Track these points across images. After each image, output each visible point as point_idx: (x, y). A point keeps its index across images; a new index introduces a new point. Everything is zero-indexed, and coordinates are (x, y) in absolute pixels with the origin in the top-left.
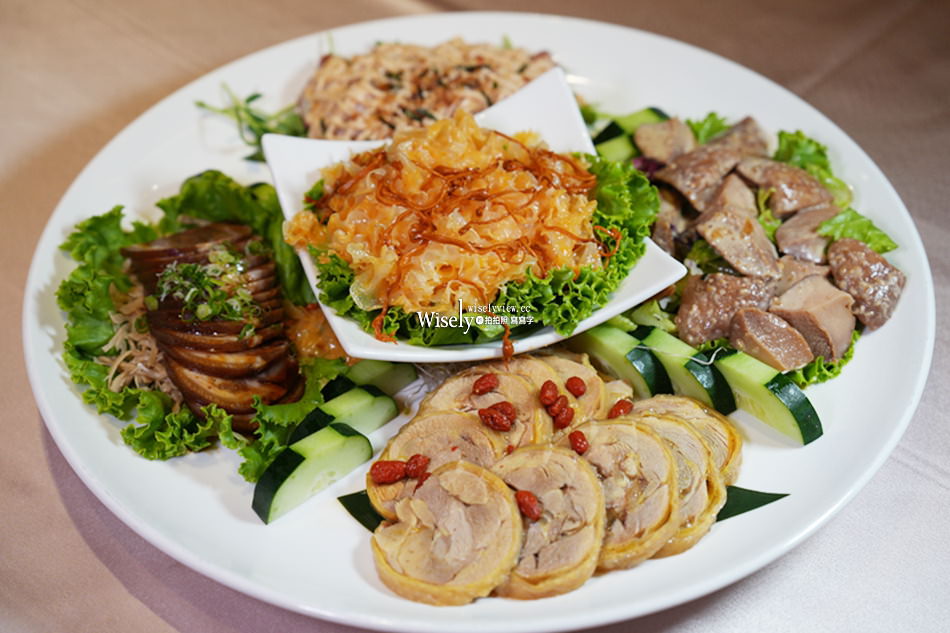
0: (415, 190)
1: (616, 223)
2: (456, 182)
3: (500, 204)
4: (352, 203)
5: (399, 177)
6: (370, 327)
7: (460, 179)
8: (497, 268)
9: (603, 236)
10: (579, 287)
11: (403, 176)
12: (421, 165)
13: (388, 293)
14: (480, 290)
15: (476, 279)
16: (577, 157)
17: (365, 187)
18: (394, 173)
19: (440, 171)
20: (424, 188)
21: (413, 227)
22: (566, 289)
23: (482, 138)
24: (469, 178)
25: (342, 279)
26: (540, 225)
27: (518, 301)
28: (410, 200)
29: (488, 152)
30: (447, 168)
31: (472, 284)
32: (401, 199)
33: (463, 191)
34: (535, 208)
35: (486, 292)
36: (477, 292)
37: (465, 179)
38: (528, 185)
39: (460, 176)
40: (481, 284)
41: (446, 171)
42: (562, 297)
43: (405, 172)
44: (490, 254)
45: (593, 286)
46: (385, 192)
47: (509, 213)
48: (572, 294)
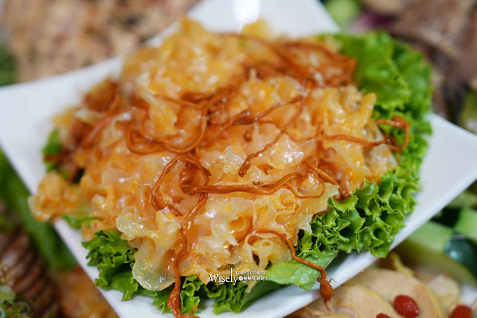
0: (170, 130)
1: (397, 109)
2: (213, 109)
3: (269, 122)
4: (100, 156)
5: (147, 117)
6: (166, 306)
7: (216, 104)
8: (291, 203)
9: (387, 128)
10: (386, 199)
11: (151, 117)
12: (166, 99)
13: (177, 264)
14: (282, 237)
15: (274, 225)
16: (322, 38)
17: (111, 135)
18: (140, 114)
19: (189, 98)
20: (178, 125)
21: (181, 176)
22: (372, 207)
23: (217, 43)
24: (224, 100)
25: (118, 257)
26: (320, 138)
27: (326, 236)
28: (166, 141)
29: (229, 58)
30: (198, 94)
31: (272, 232)
32: (158, 145)
33: (222, 117)
34: (307, 117)
35: (289, 237)
36: (279, 239)
37: (221, 102)
38: (293, 95)
39: (215, 100)
40: (282, 229)
41: (197, 97)
42: (371, 216)
43: (152, 112)
44: (281, 191)
45: (399, 192)
46: (136, 140)
47: (283, 132)
48: (380, 209)
